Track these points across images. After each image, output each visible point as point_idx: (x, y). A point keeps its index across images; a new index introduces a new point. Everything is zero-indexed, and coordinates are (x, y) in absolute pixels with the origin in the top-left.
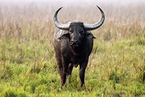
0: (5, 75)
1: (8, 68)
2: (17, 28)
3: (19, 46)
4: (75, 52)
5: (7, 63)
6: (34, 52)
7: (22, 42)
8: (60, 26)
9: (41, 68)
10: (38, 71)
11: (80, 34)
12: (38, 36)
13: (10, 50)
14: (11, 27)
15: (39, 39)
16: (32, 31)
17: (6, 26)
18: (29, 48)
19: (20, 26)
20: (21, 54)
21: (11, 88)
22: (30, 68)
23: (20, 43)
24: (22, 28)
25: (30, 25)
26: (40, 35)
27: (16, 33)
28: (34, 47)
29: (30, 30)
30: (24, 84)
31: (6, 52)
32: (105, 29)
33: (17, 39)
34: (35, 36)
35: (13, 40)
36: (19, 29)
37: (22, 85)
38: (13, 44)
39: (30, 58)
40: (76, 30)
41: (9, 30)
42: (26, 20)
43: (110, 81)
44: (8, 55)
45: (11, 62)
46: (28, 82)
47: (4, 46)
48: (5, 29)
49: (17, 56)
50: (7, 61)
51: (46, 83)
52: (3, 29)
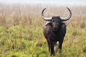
0: (21, 47)
1: (23, 43)
2: (29, 19)
3: (30, 30)
4: (54, 34)
5: (23, 40)
6: (39, 34)
7: (32, 28)
8: (46, 19)
9: (43, 44)
10: (41, 45)
11: (58, 23)
12: (41, 24)
13: (24, 32)
14: (25, 18)
15: (42, 26)
16: (38, 21)
17: (23, 18)
18: (36, 31)
19: (31, 18)
20: (31, 35)
21: (25, 55)
22: (36, 44)
23: (30, 28)
24: (32, 19)
25: (37, 17)
26: (43, 23)
27: (28, 22)
28: (39, 31)
29: (37, 20)
30: (32, 53)
31: (22, 33)
32: (81, 21)
33: (29, 26)
34: (40, 24)
35: (26, 26)
36: (30, 19)
37: (31, 53)
38: (26, 29)
39: (36, 37)
40: (56, 21)
41: (24, 20)
42: (34, 14)
43: (84, 53)
44: (23, 35)
45: (25, 39)
46: (35, 52)
47: (21, 30)
48: (22, 19)
49: (28, 36)
50: (22, 39)
51: (45, 53)
52: (21, 19)
